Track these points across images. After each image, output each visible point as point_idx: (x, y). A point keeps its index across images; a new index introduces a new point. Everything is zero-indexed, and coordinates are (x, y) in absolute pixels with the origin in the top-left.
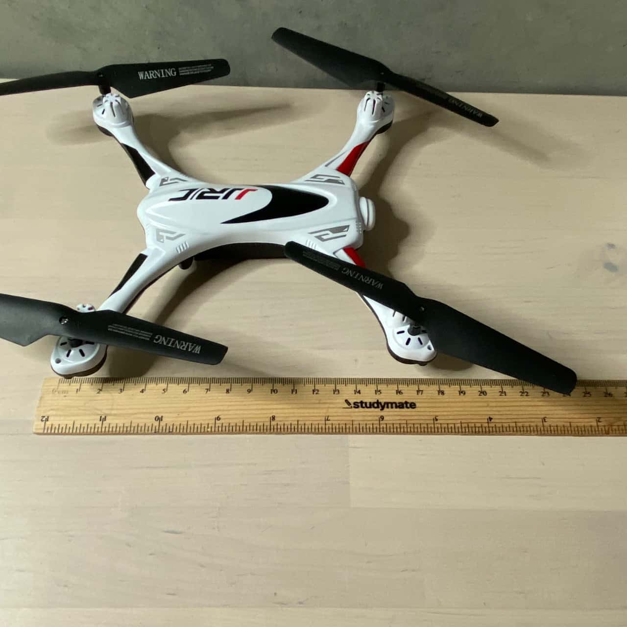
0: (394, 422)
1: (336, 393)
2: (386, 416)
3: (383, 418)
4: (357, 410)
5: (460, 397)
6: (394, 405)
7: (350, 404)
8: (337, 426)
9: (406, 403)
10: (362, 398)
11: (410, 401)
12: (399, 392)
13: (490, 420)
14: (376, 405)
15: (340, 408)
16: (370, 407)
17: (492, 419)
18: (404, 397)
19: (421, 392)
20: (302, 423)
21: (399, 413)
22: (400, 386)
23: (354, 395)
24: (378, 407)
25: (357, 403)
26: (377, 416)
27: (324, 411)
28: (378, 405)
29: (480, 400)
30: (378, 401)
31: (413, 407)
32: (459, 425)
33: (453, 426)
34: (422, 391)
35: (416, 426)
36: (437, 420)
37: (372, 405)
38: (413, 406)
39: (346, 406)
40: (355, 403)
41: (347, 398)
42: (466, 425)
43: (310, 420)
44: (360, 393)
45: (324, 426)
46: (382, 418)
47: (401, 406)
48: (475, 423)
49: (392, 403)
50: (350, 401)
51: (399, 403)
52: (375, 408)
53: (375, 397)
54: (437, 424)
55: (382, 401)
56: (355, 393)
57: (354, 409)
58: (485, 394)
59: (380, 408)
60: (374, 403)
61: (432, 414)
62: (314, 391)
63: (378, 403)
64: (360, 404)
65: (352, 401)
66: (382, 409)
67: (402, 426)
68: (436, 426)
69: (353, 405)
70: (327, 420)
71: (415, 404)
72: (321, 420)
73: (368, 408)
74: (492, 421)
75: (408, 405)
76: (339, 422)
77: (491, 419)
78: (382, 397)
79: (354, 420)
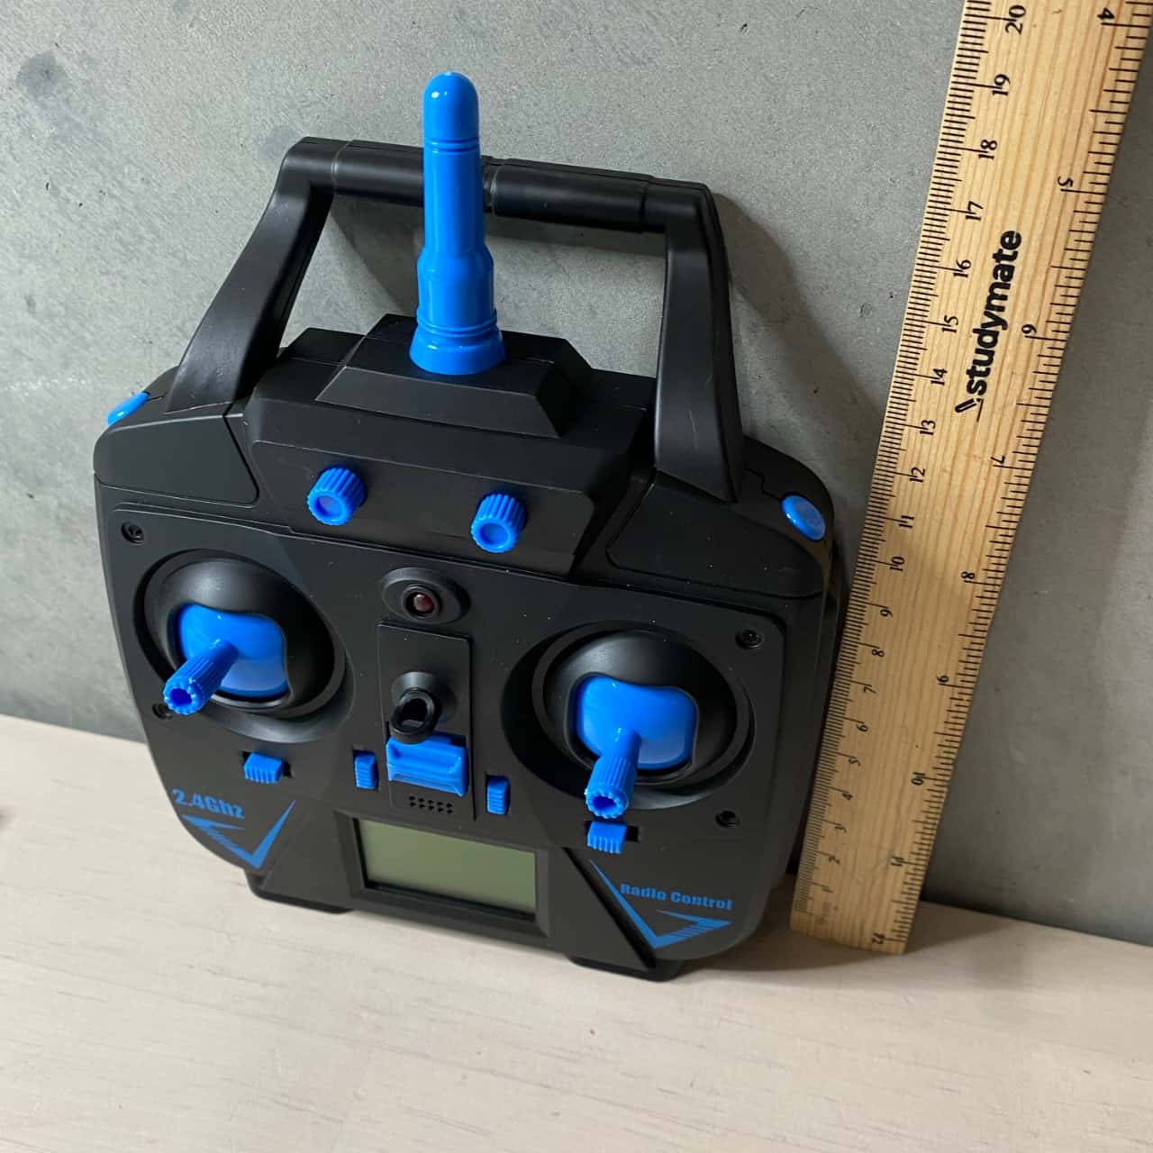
0: (1047, 300)
1: (931, 430)
2: (1025, 317)
3: (1032, 327)
4: (990, 388)
5: (1011, 95)
6: (998, 291)
7: (972, 401)
8: (1024, 441)
9: (998, 256)
10: (958, 368)
11: (995, 246)
12: (961, 270)
13: (1111, 16)
14: (988, 339)
15: (975, 427)
16: (991, 354)
17: (1106, 10)
18: (980, 258)
19: (973, 208)
20: (995, 517)
21: (1026, 281)
22: (943, 262)
23: (945, 387)
24: (995, 335)
25: (971, 383)
26: (1019, 341)
27: (974, 464)
28: (988, 334)
29: (1035, 33)
30: (975, 331)
31: (1014, 241)
32: (1102, 118)
33: (1098, 137)
34: (971, 203)
35: (1072, 245)
36: (1070, 181)
37: (986, 350)
38: (1011, 240)
39: (973, 411)
40: (970, 390)
41: (951, 408)
42: (1107, 97)
43: (994, 500)
44: (944, 371)
45: (1018, 472)
46: (1029, 329)
47: (1004, 273)
48: (1107, 68)
49: (992, 296)
50: (960, 401)
51: (995, 276)
52: (995, 342)
53: (963, 338)
54: (1080, 184)
55: (979, 319)
56: (943, 383)
57: (987, 396)
58: (1019, 12)
59: (999, 328)
60: (980, 341)
61: (1047, 194)
62: (914, 479)
63: (981, 332)
64: (976, 379)
65: (964, 396)
66: (1004, 324)
67: (1063, 281)
68: (1086, 187)
69: (975, 396)
70: (1002, 462)
71: (1010, 234)
72: (999, 477)
73: (990, 361)
74: (1113, 10)
75: (1007, 252)
76: (1014, 435)
77: (1106, 15)
78: (967, 318)
79: (1019, 397)
